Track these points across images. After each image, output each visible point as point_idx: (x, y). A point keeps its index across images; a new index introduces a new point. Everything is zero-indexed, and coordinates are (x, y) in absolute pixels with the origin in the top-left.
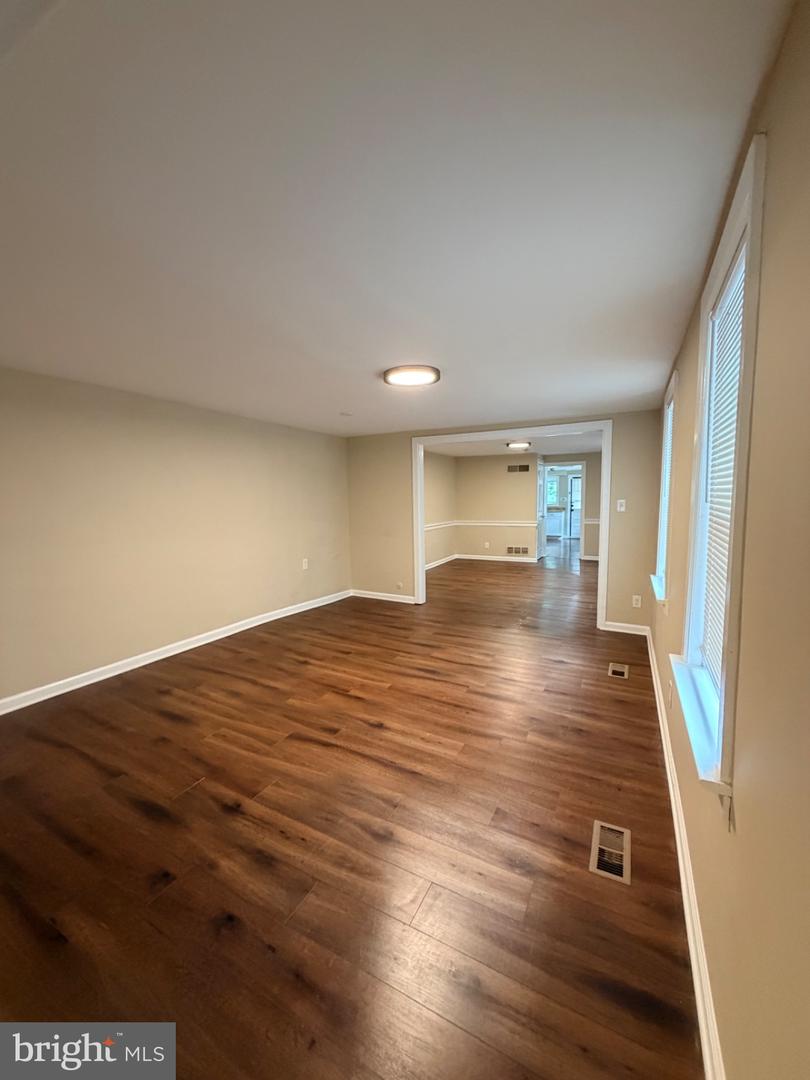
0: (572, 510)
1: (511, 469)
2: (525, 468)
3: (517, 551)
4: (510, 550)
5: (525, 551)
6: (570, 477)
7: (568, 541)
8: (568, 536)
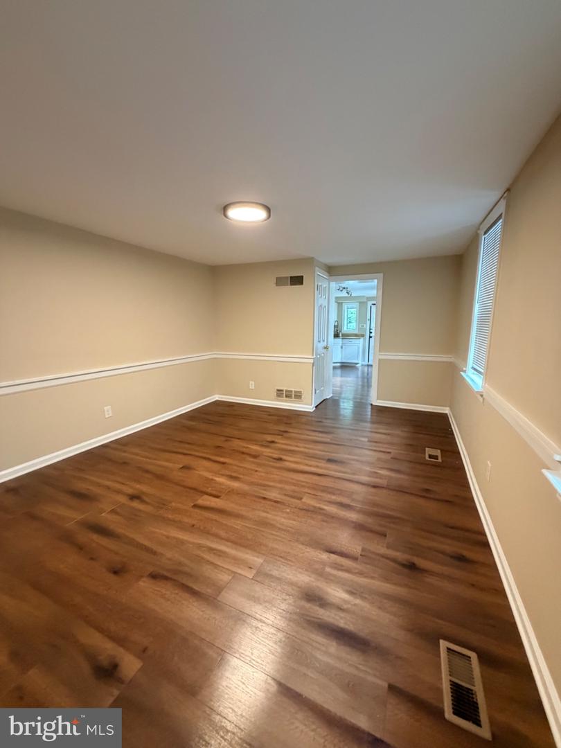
0: (370, 337)
1: (280, 282)
2: (297, 280)
3: (288, 395)
4: (280, 393)
5: (298, 396)
6: (370, 303)
7: (366, 369)
8: (366, 363)
